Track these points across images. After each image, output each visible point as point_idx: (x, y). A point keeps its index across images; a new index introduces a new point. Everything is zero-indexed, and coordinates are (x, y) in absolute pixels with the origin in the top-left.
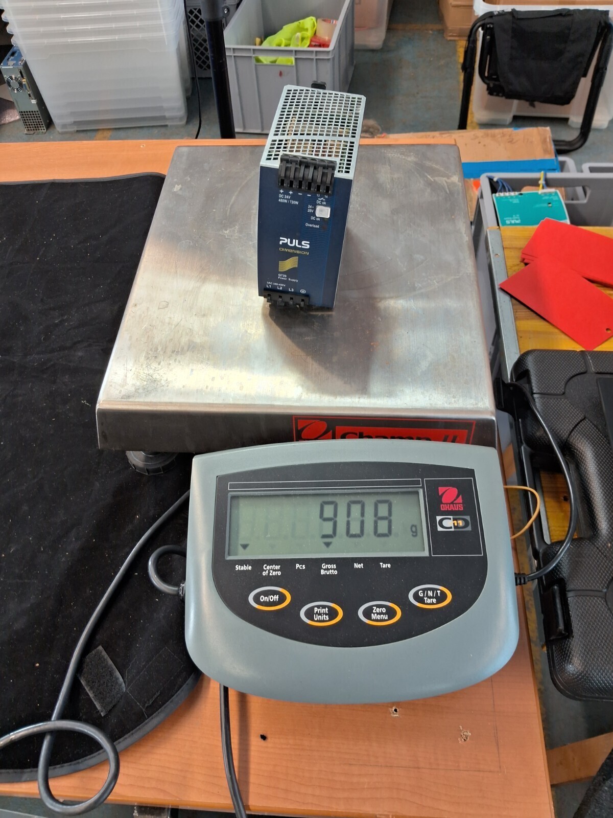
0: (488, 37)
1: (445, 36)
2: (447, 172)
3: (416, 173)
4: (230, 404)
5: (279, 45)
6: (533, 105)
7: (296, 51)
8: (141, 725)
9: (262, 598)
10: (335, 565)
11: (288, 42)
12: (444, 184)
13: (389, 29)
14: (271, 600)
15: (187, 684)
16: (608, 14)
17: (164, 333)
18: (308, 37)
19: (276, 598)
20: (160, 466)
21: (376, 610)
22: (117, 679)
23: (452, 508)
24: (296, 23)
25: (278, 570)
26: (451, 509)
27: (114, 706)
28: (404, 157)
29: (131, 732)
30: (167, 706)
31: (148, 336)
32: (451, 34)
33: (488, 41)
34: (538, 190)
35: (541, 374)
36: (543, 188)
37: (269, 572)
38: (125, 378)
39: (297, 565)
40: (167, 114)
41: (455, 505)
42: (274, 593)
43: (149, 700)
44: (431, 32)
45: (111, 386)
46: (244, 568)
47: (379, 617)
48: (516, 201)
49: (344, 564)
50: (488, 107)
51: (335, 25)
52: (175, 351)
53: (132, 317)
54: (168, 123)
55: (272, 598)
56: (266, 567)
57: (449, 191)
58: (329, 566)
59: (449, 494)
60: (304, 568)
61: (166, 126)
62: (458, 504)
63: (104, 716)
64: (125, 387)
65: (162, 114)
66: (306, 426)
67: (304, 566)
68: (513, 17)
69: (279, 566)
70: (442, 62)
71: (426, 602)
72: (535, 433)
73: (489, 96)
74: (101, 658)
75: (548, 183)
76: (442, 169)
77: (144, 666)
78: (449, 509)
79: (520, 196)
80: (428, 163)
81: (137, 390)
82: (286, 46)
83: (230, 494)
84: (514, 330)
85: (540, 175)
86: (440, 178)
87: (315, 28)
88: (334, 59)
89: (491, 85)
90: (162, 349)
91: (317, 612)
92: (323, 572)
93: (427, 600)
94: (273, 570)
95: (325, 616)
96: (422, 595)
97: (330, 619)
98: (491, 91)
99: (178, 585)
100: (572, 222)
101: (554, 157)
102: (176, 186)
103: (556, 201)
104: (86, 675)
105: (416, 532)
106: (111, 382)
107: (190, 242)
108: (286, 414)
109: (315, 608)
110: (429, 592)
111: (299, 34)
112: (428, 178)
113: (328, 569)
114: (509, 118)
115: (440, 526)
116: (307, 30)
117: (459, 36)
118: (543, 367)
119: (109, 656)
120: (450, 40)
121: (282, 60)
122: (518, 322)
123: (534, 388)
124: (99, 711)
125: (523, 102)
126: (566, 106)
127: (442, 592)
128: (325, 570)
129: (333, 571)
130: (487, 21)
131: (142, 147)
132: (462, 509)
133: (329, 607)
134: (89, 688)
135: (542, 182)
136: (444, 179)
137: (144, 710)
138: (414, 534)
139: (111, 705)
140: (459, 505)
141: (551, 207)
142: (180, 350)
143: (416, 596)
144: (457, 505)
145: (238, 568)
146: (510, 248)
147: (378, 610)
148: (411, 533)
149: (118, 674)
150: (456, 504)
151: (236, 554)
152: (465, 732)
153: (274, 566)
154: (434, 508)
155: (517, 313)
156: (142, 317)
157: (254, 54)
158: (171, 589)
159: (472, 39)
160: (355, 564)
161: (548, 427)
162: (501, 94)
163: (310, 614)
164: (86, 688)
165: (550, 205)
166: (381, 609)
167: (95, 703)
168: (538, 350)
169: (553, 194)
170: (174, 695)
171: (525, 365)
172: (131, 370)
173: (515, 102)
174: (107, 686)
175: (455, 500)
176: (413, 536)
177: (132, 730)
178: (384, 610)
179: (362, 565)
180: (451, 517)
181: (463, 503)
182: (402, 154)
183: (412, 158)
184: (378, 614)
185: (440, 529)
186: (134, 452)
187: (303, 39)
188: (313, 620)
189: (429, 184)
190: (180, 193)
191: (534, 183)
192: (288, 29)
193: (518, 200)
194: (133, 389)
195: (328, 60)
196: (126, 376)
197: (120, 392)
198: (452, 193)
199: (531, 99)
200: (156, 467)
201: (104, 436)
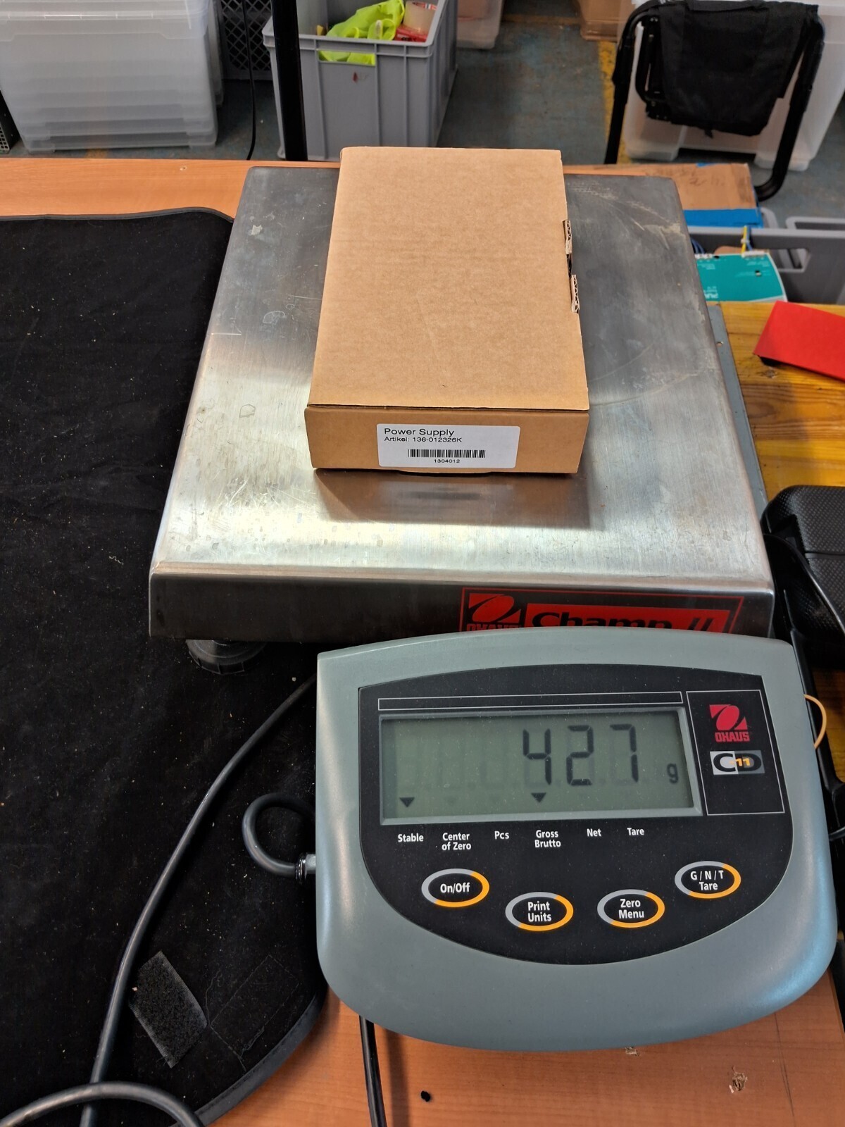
0: (651, 36)
1: (581, 33)
2: (662, 218)
3: (617, 218)
4: (364, 568)
5: (352, 36)
6: (711, 135)
7: (378, 45)
8: (235, 1084)
9: (444, 889)
10: (556, 833)
11: (364, 33)
12: (660, 236)
13: (504, 21)
14: (457, 891)
15: (306, 1014)
16: (817, 11)
17: (252, 454)
18: (392, 27)
19: (466, 887)
20: (242, 661)
21: (625, 904)
22: (191, 1005)
23: (731, 738)
24: (375, 7)
25: (466, 842)
26: (731, 740)
27: (188, 1052)
28: (597, 194)
29: (221, 1095)
30: (276, 1051)
31: (227, 459)
32: (590, 31)
33: (650, 41)
34: (740, 252)
35: (815, 523)
36: (747, 249)
37: (452, 846)
38: (194, 525)
39: (496, 832)
40: (189, 130)
41: (736, 733)
42: (463, 879)
43: (246, 1041)
44: (561, 27)
45: (173, 538)
46: (413, 838)
47: (630, 915)
48: (711, 267)
49: (570, 830)
50: (646, 135)
51: (433, 12)
52: (271, 483)
53: (199, 429)
54: (190, 143)
55: (459, 889)
56: (446, 837)
57: (669, 245)
58: (548, 834)
59: (727, 715)
60: (508, 837)
61: (187, 147)
62: (742, 731)
63: (174, 1067)
64: (196, 541)
65: (181, 131)
66: (480, 604)
67: (507, 834)
68: (687, 8)
69: (468, 835)
70: (579, 71)
71: (702, 889)
72: (813, 611)
73: (649, 119)
74: (162, 971)
75: (754, 243)
76: (656, 213)
77: (237, 986)
78: (728, 740)
79: (716, 260)
80: (633, 204)
81: (215, 546)
82: (361, 37)
83: (381, 717)
84: (754, 454)
85: (743, 231)
86: (653, 226)
87: (402, 14)
88: (431, 58)
89: (653, 104)
90: (250, 481)
91: (532, 909)
92: (537, 844)
93: (704, 886)
94: (460, 842)
95: (545, 915)
96: (696, 879)
97: (554, 921)
98: (652, 112)
99: (295, 860)
100: (791, 299)
101: (754, 207)
102: (254, 226)
103: (766, 268)
104: (139, 1001)
105: (676, 775)
106: (173, 532)
107: (282, 314)
108: (449, 584)
109: (529, 903)
110: (706, 872)
111: (380, 23)
112: (635, 225)
113: (545, 839)
114: (673, 151)
115: (717, 767)
116: (391, 16)
117: (601, 35)
118: (817, 513)
119: (175, 968)
120: (589, 41)
121: (355, 57)
122: (758, 443)
123: (806, 544)
124: (164, 1060)
125: (696, 129)
126: (754, 138)
127: (727, 873)
128: (541, 840)
129: (554, 842)
130: (650, 12)
131: (181, 169)
132: (748, 740)
133: (551, 901)
134: (145, 1020)
135: (745, 241)
136: (660, 227)
137: (240, 1058)
138: (674, 779)
139: (184, 1050)
140: (744, 733)
141: (760, 276)
142: (278, 482)
143: (686, 880)
144: (740, 733)
145: (401, 838)
146: (737, 334)
147: (629, 904)
148: (669, 778)
149: (191, 997)
150: (738, 731)
151: (394, 816)
152: (738, 1075)
153: (460, 835)
154: (706, 738)
155: (756, 430)
156: (216, 428)
157: (318, 46)
158: (284, 869)
159: (628, 37)
160: (588, 830)
161: (833, 603)
162: (665, 118)
163: (521, 912)
164: (140, 1020)
165: (758, 274)
166: (633, 902)
167: (158, 1046)
168: (807, 487)
169: (762, 259)
170: (287, 1032)
171: (789, 509)
172: (203, 514)
173: (684, 129)
174: (175, 1018)
175: (736, 725)
176: (673, 782)
177: (222, 1091)
178: (638, 904)
179: (599, 831)
180: (733, 752)
181: (749, 730)
182: (594, 188)
183: (609, 196)
184: (629, 910)
185: (716, 772)
186: (200, 641)
187: (385, 29)
188: (526, 922)
189: (639, 234)
190: (261, 238)
191: (734, 242)
192: (364, 14)
193: (713, 265)
194: (209, 544)
195: (425, 59)
196: (196, 524)
197: (188, 548)
198: (673, 250)
199: (707, 125)
200: (235, 663)
201: (159, 617)
